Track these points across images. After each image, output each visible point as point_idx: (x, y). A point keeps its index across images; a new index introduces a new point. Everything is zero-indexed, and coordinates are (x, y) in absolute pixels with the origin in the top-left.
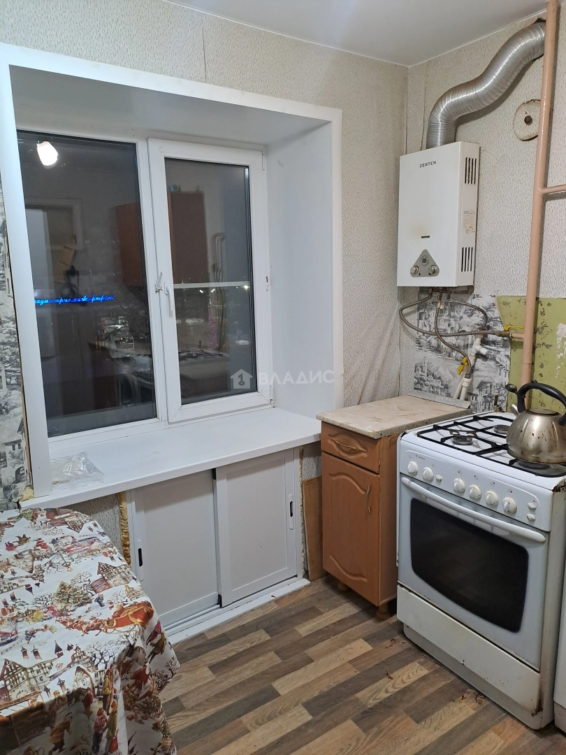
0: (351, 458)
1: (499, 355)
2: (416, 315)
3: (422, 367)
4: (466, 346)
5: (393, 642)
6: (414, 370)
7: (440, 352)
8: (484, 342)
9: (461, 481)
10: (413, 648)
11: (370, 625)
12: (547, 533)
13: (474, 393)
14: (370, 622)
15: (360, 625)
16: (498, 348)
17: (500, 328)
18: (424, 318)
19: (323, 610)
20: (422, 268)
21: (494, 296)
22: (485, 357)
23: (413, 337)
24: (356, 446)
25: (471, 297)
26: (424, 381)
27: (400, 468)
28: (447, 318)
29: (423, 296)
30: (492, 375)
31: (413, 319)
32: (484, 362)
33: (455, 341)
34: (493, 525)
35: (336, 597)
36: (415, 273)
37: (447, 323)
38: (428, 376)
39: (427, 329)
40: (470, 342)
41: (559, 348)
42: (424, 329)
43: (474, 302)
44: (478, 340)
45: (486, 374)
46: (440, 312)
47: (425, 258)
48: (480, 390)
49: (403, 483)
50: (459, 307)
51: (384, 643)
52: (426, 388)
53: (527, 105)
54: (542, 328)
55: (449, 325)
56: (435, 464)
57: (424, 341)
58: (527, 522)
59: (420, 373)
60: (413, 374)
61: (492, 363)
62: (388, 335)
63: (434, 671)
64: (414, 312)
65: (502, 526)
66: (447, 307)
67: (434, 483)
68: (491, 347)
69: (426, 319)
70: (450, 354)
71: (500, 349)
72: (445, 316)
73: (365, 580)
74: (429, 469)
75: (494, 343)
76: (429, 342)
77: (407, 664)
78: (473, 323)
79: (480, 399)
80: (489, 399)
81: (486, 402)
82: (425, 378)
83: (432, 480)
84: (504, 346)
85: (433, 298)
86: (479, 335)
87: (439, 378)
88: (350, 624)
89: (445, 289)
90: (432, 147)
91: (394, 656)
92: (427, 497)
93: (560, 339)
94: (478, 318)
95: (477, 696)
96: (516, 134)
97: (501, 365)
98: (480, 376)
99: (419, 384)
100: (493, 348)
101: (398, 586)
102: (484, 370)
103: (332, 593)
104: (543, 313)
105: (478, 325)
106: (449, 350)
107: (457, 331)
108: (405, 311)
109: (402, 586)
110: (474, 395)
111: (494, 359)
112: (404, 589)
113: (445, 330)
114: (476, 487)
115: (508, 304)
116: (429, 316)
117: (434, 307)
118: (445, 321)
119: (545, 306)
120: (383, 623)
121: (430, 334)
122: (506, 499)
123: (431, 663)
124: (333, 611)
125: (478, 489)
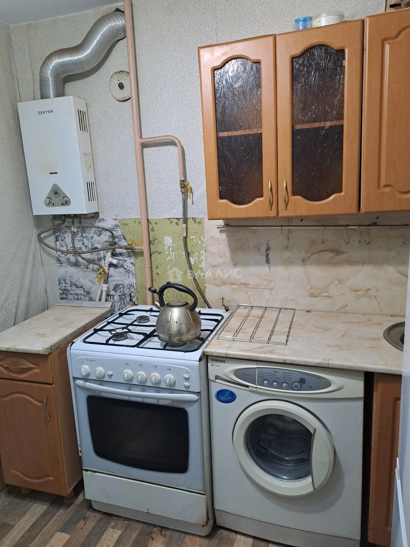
0: (23, 376)
1: (126, 263)
2: (53, 238)
3: (65, 280)
4: (100, 259)
5: (86, 520)
6: (58, 283)
7: (79, 266)
8: (114, 255)
9: (129, 371)
10: (103, 516)
11: (62, 515)
12: (198, 393)
13: (111, 294)
14: (61, 511)
15: (53, 520)
16: (124, 258)
17: (124, 243)
18: (60, 240)
19: (13, 523)
20: (55, 199)
21: (116, 219)
22: (115, 266)
23: (52, 256)
24: (26, 365)
25: (98, 221)
26: (69, 291)
27: (73, 373)
28: (80, 238)
29: (57, 222)
30: (123, 278)
31: (50, 241)
32: (115, 270)
33: (90, 256)
34: (158, 399)
35: (23, 503)
36: (49, 204)
37: (81, 243)
38: (71, 286)
39: (64, 249)
40: (102, 256)
41: (167, 253)
42: (62, 249)
43: (101, 224)
44: (109, 254)
45: (118, 279)
46: (74, 234)
47: (56, 191)
48: (116, 291)
49: (77, 385)
50: (89, 229)
51: (79, 526)
52: (71, 297)
53: (118, 74)
54: (154, 240)
55: (83, 244)
56: (104, 362)
57: (63, 258)
58: (184, 389)
59: (64, 285)
60: (58, 287)
61: (122, 270)
62: (31, 258)
63: (125, 529)
64: (51, 235)
65: (165, 397)
66: (79, 230)
67: (106, 379)
68: (119, 258)
69: (62, 240)
70: (87, 266)
71: (126, 259)
72: (78, 237)
73: (51, 478)
74: (101, 368)
75: (121, 254)
76: (68, 259)
77: (103, 534)
78: (102, 241)
79: (116, 298)
80: (123, 297)
81: (121, 299)
82: (69, 288)
83: (104, 377)
84: (129, 256)
85: (66, 223)
86: (109, 250)
87: (81, 287)
88: (43, 523)
89: (75, 215)
90: (47, 98)
91: (90, 532)
92: (101, 391)
93: (167, 247)
94: (105, 237)
95: (161, 531)
96: (113, 95)
97: (129, 270)
98: (114, 281)
99: (64, 294)
100: (121, 258)
101: (84, 472)
102: (116, 276)
103: (18, 501)
104: (153, 230)
105: (107, 242)
106: (86, 263)
107: (90, 247)
108: (42, 236)
109: (87, 470)
110: (111, 295)
111: (122, 267)
112: (89, 472)
113: (80, 248)
114: (142, 373)
115: (127, 225)
116: (65, 238)
117: (67, 231)
118: (79, 241)
119: (153, 224)
120: (72, 507)
121: (67, 252)
122: (167, 376)
123: (120, 522)
124: (24, 518)
125: (144, 374)
